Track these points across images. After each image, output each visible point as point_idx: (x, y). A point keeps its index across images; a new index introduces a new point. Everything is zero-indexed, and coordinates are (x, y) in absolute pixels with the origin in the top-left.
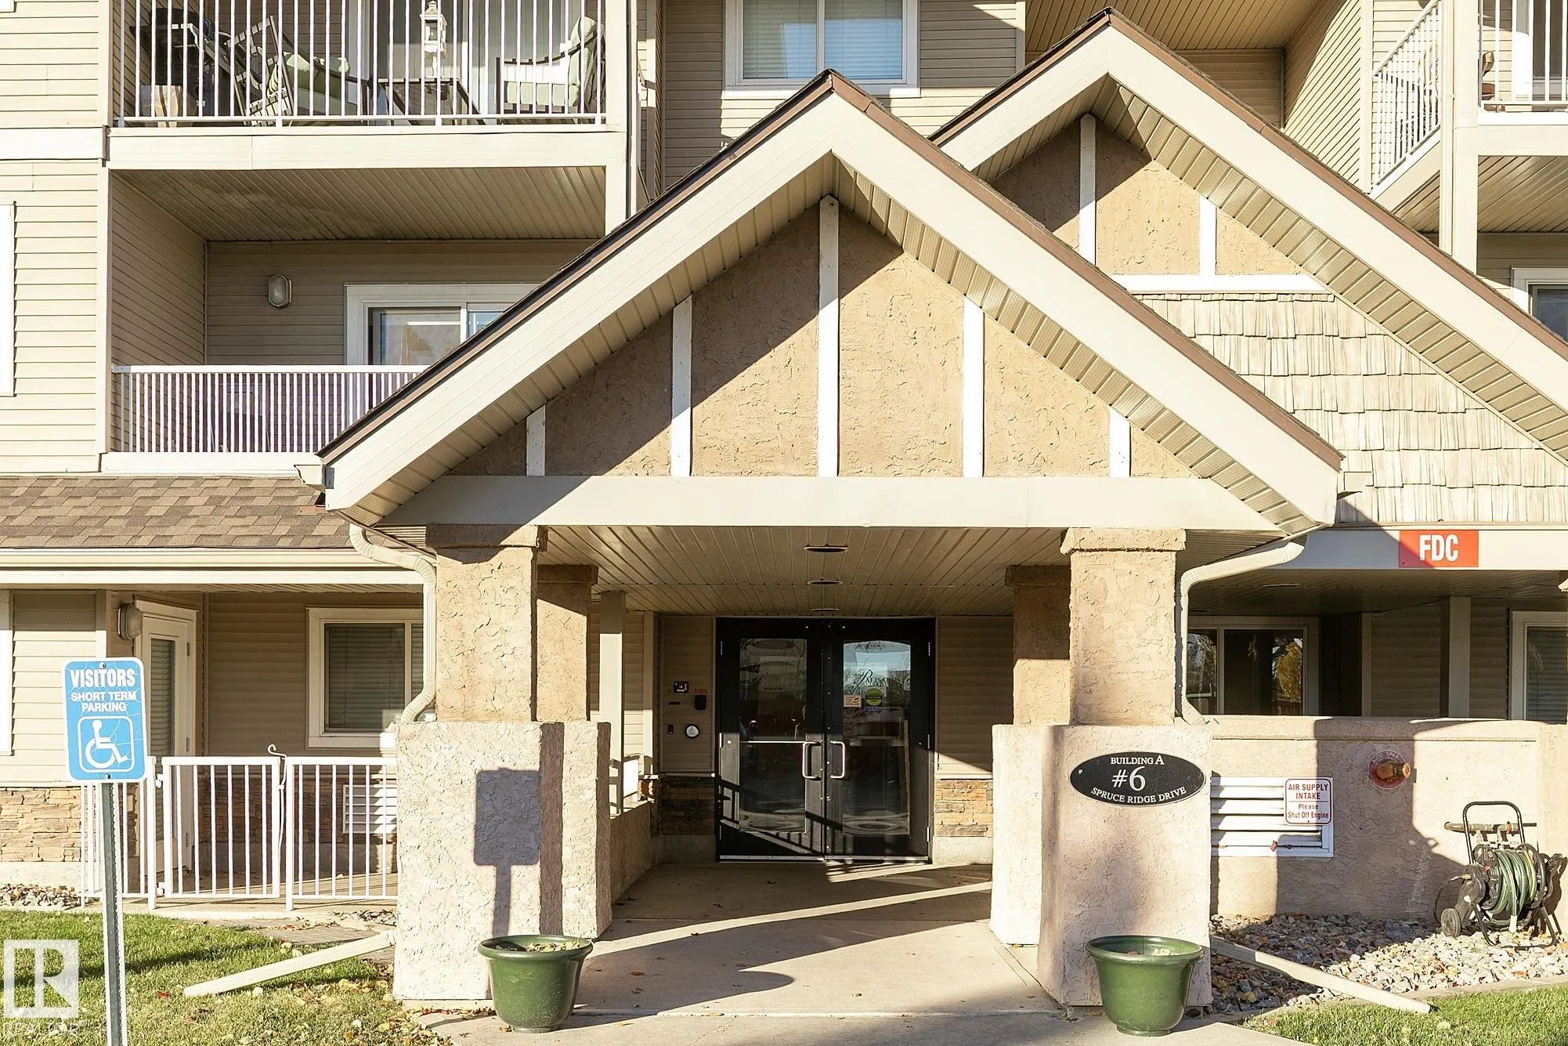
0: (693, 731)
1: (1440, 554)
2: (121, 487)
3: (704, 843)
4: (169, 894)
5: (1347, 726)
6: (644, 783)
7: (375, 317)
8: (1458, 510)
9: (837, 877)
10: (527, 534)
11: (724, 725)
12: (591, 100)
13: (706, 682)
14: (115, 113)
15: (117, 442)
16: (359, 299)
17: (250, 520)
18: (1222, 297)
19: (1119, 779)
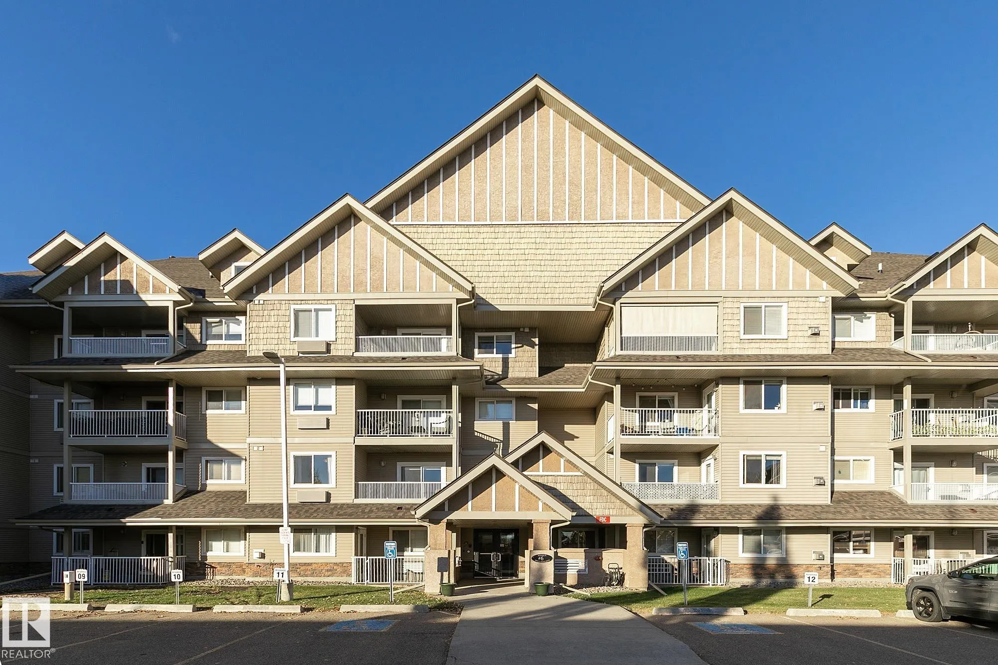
0: (469, 552)
1: (603, 520)
2: (359, 506)
3: (471, 574)
4: (369, 583)
5: (592, 550)
6: (459, 562)
7: (403, 468)
8: (607, 513)
9: (498, 580)
10: (445, 520)
11: (475, 550)
12: (449, 431)
13: (472, 542)
14: (356, 434)
15: (356, 497)
16: (399, 465)
17: (385, 513)
18: (565, 476)
19: (539, 558)
